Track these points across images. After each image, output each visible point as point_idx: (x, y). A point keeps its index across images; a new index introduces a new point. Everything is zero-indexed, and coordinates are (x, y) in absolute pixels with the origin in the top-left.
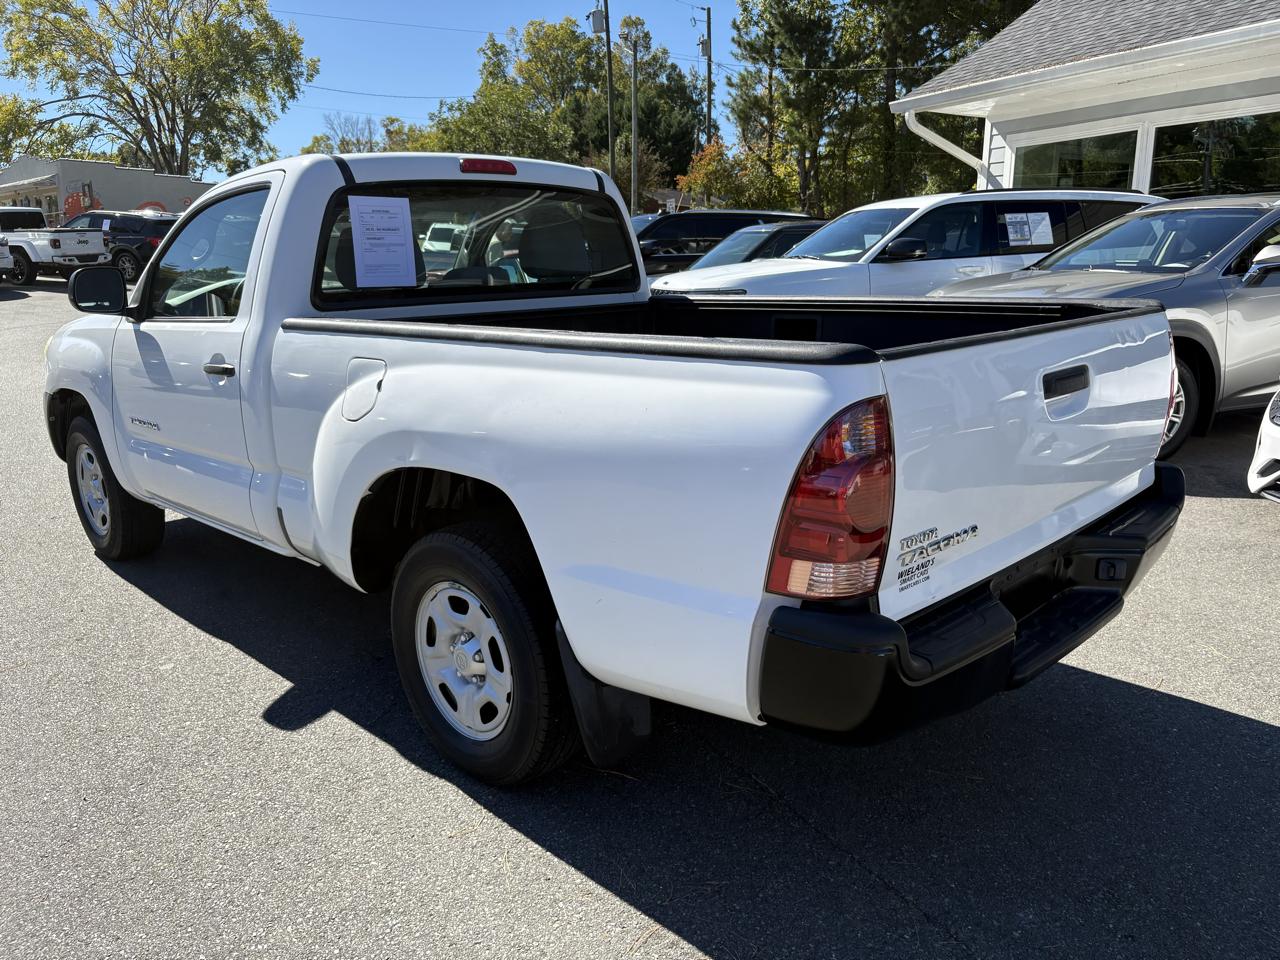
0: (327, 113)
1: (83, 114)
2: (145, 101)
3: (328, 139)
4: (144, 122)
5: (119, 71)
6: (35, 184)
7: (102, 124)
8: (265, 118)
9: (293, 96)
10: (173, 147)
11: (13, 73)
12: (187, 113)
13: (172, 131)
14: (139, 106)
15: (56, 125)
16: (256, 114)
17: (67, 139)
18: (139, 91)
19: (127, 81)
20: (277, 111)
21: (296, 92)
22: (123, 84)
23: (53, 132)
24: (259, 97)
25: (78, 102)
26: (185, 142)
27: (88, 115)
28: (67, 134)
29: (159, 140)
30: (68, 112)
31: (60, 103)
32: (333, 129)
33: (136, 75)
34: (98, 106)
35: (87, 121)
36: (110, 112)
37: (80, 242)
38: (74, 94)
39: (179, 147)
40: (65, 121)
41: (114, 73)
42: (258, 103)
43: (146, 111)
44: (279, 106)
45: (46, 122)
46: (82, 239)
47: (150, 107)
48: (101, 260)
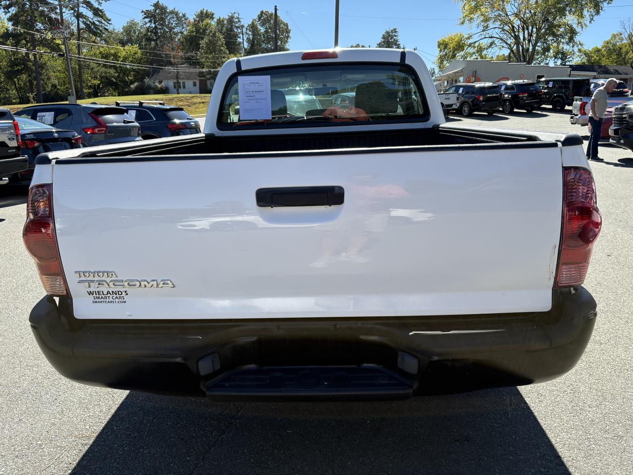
0: (622, 20)
1: (489, 37)
2: (519, 27)
3: (621, 34)
4: (517, 38)
5: (509, 13)
6: (454, 73)
7: (497, 41)
8: (580, 27)
9: (598, 13)
10: (528, 49)
11: (463, 23)
12: (539, 30)
13: (529, 41)
14: (516, 30)
15: (476, 45)
16: (575, 26)
17: (480, 50)
18: (517, 23)
19: (512, 18)
20: (588, 23)
21: (600, 11)
22: (510, 19)
23: (475, 47)
24: (578, 15)
25: (488, 32)
26: (534, 46)
27: (492, 37)
28: (481, 48)
29: (522, 46)
30: (483, 37)
31: (480, 33)
32: (625, 28)
33: (516, 15)
34: (496, 33)
35: (490, 40)
36: (501, 35)
37: (446, 99)
38: (486, 28)
39: (531, 48)
40: (481, 42)
41: (507, 15)
42: (578, 20)
43: (519, 32)
44: (589, 20)
45: (472, 44)
46: (447, 97)
47: (520, 30)
48: (454, 107)
